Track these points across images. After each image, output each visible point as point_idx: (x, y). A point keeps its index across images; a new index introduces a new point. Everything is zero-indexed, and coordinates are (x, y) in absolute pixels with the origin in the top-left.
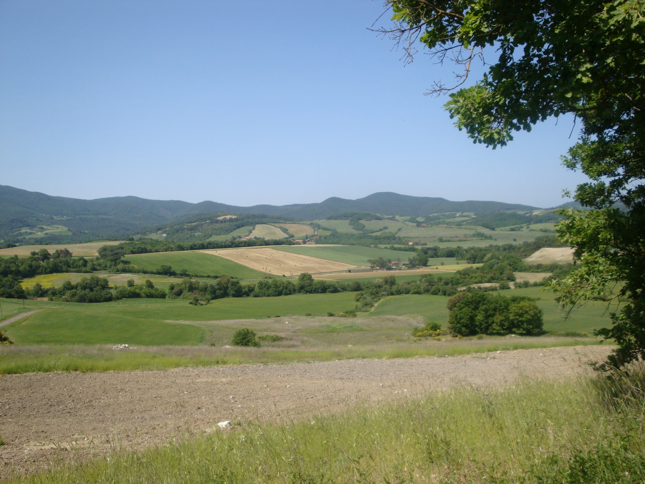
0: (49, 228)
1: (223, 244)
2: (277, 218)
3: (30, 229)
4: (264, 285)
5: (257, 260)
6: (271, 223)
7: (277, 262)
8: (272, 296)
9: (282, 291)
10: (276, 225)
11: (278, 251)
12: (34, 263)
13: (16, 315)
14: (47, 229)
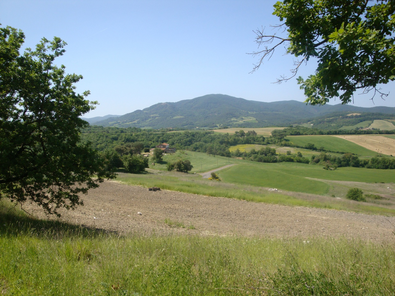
0: (246, 118)
1: (350, 132)
2: (390, 116)
3: (236, 119)
4: (375, 161)
5: (373, 144)
6: (386, 119)
7: (388, 146)
8: (381, 169)
9: (388, 166)
10: (389, 120)
11: (389, 139)
12: (236, 138)
13: (224, 165)
14: (245, 119)
